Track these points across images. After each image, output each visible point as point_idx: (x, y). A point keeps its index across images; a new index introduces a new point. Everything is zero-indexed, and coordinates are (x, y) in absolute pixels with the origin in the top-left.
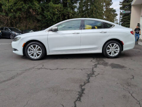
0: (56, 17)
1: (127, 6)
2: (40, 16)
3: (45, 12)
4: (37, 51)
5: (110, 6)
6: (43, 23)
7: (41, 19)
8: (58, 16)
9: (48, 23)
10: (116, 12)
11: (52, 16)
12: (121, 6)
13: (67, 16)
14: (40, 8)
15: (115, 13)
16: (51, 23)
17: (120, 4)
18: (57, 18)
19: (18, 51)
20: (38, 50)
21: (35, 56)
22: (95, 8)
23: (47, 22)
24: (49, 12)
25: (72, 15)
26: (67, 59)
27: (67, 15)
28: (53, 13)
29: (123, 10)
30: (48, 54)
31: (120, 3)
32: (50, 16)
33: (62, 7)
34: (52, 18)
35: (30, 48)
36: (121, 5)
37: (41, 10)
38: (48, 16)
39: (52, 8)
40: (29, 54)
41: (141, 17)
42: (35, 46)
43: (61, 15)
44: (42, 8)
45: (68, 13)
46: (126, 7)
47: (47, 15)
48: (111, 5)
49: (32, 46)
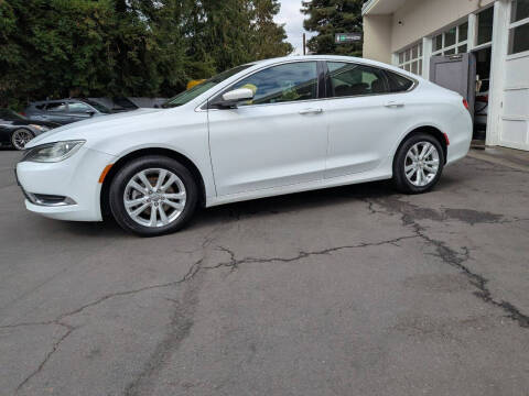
0: (88, 51)
1: (325, 16)
2: (15, 47)
3: (36, 29)
4: (166, 195)
5: (275, 17)
6: (27, 77)
7: (17, 60)
8: (99, 48)
9: (51, 78)
10: (286, 37)
11: (70, 47)
12: (308, 17)
13: (136, 48)
14: (11, 13)
15: (284, 41)
16: (66, 77)
17: (302, 11)
18: (93, 59)
19: (72, 202)
20: (167, 192)
21: (158, 217)
22: (228, 22)
23: (43, 72)
24: (53, 32)
25: (154, 43)
26: (276, 213)
27: (136, 42)
28: (76, 36)
29: (313, 30)
30: (212, 200)
31: (303, 8)
32: (62, 47)
33: (113, 11)
34: (69, 56)
35: (132, 183)
36: (306, 12)
37: (14, 21)
38: (51, 48)
39: (69, 14)
40: (130, 214)
41: (393, 56)
42: (156, 175)
43: (108, 43)
44: (17, 12)
45: (140, 35)
46: (324, 22)
47: (48, 44)
48: (275, 13)
49: (142, 175)
